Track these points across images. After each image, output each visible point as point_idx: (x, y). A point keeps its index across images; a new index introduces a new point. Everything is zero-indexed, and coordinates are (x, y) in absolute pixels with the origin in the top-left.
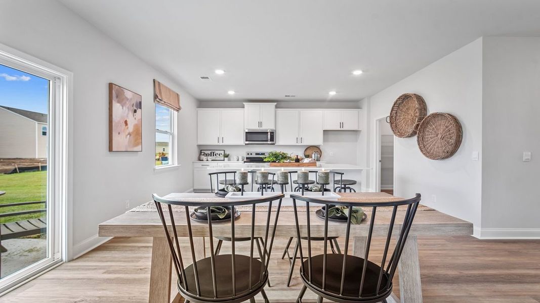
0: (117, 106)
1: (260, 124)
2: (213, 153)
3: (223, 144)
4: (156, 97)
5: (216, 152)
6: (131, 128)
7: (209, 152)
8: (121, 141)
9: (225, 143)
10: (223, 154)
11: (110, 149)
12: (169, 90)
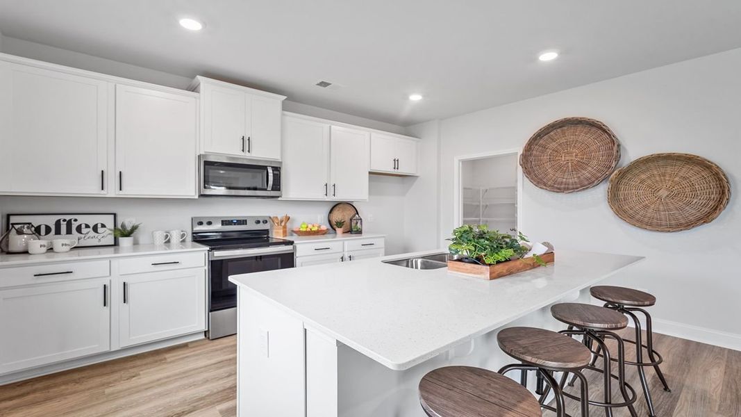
1: (246, 143)
2: (69, 224)
3: (122, 194)
5: (82, 220)
7: (51, 221)
9: (129, 191)
10: (110, 225)
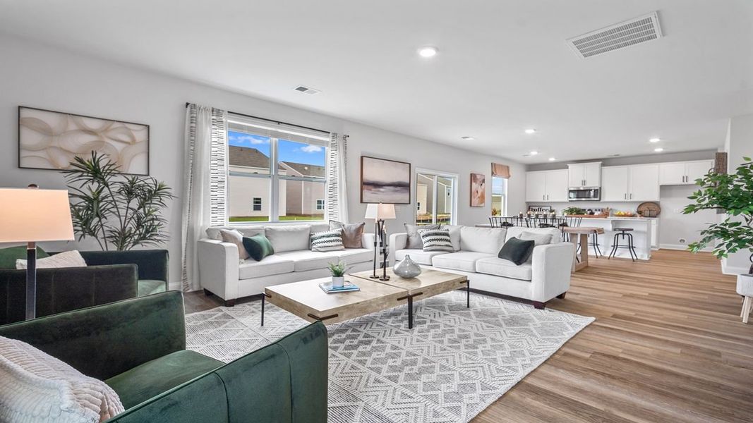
0: (474, 184)
1: (584, 183)
2: (541, 209)
3: (548, 201)
4: (493, 173)
5: (543, 208)
6: (479, 194)
7: (537, 208)
8: (475, 201)
9: (550, 200)
10: (550, 209)
11: (471, 205)
12: (502, 166)
